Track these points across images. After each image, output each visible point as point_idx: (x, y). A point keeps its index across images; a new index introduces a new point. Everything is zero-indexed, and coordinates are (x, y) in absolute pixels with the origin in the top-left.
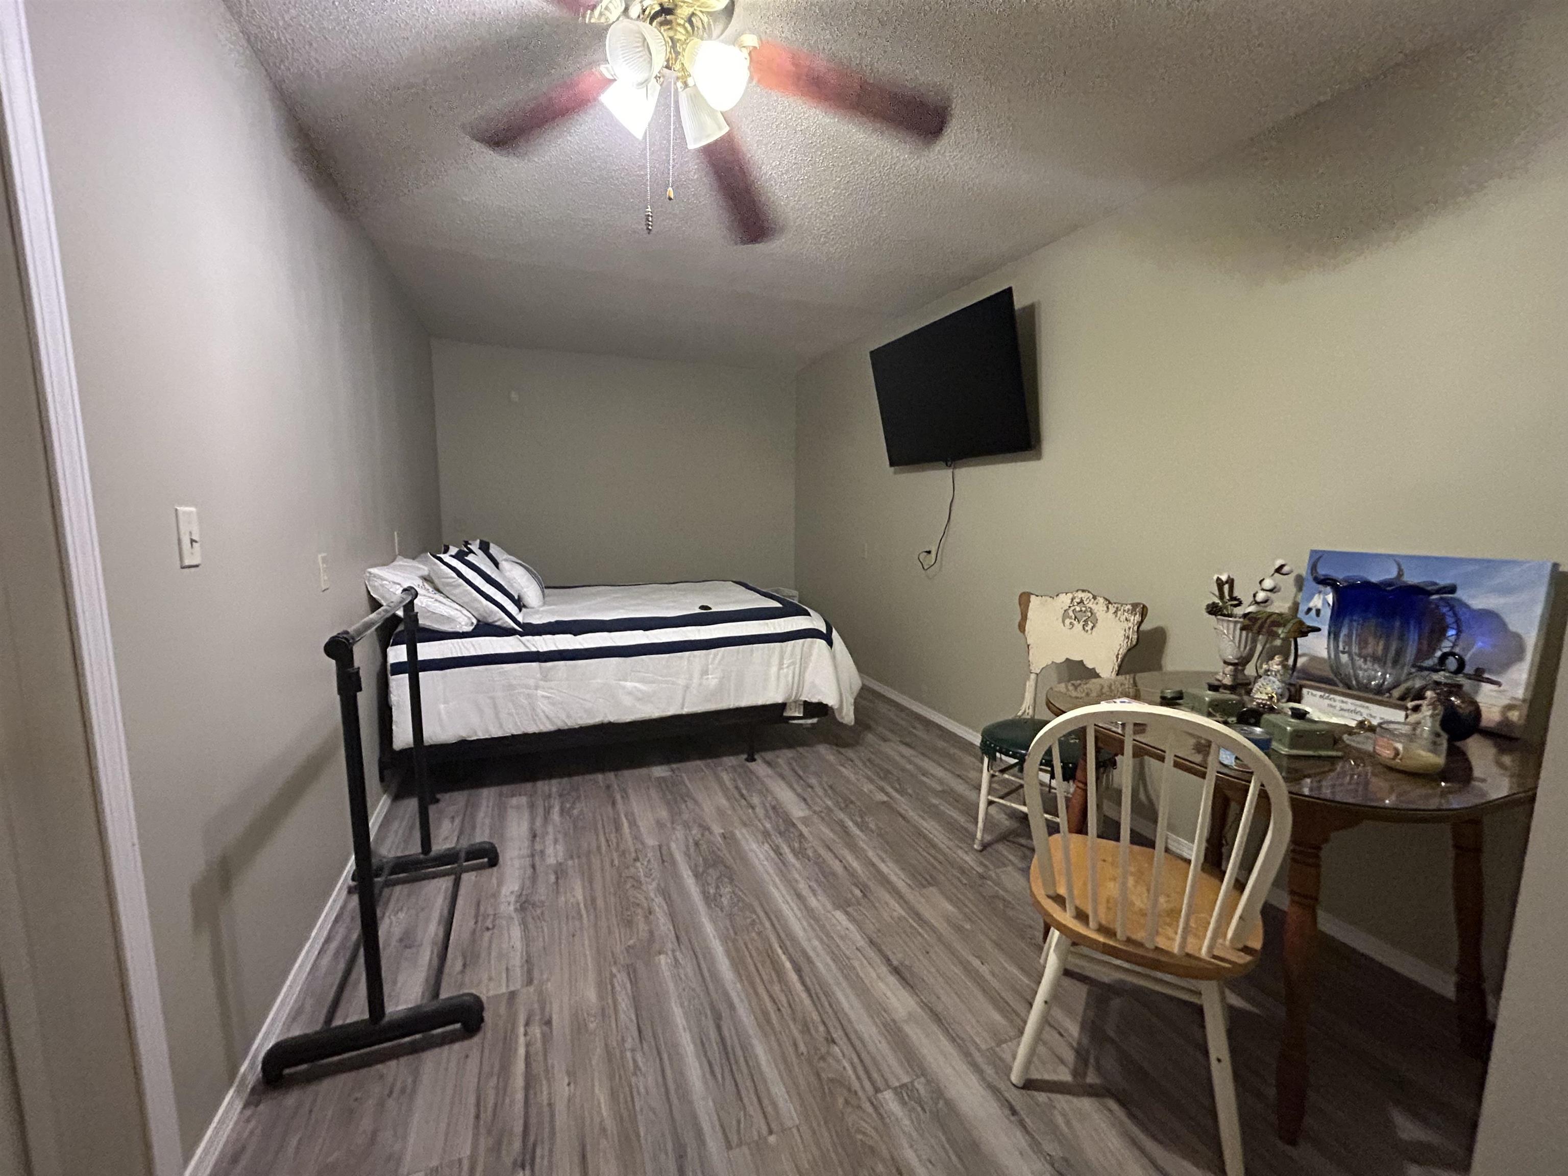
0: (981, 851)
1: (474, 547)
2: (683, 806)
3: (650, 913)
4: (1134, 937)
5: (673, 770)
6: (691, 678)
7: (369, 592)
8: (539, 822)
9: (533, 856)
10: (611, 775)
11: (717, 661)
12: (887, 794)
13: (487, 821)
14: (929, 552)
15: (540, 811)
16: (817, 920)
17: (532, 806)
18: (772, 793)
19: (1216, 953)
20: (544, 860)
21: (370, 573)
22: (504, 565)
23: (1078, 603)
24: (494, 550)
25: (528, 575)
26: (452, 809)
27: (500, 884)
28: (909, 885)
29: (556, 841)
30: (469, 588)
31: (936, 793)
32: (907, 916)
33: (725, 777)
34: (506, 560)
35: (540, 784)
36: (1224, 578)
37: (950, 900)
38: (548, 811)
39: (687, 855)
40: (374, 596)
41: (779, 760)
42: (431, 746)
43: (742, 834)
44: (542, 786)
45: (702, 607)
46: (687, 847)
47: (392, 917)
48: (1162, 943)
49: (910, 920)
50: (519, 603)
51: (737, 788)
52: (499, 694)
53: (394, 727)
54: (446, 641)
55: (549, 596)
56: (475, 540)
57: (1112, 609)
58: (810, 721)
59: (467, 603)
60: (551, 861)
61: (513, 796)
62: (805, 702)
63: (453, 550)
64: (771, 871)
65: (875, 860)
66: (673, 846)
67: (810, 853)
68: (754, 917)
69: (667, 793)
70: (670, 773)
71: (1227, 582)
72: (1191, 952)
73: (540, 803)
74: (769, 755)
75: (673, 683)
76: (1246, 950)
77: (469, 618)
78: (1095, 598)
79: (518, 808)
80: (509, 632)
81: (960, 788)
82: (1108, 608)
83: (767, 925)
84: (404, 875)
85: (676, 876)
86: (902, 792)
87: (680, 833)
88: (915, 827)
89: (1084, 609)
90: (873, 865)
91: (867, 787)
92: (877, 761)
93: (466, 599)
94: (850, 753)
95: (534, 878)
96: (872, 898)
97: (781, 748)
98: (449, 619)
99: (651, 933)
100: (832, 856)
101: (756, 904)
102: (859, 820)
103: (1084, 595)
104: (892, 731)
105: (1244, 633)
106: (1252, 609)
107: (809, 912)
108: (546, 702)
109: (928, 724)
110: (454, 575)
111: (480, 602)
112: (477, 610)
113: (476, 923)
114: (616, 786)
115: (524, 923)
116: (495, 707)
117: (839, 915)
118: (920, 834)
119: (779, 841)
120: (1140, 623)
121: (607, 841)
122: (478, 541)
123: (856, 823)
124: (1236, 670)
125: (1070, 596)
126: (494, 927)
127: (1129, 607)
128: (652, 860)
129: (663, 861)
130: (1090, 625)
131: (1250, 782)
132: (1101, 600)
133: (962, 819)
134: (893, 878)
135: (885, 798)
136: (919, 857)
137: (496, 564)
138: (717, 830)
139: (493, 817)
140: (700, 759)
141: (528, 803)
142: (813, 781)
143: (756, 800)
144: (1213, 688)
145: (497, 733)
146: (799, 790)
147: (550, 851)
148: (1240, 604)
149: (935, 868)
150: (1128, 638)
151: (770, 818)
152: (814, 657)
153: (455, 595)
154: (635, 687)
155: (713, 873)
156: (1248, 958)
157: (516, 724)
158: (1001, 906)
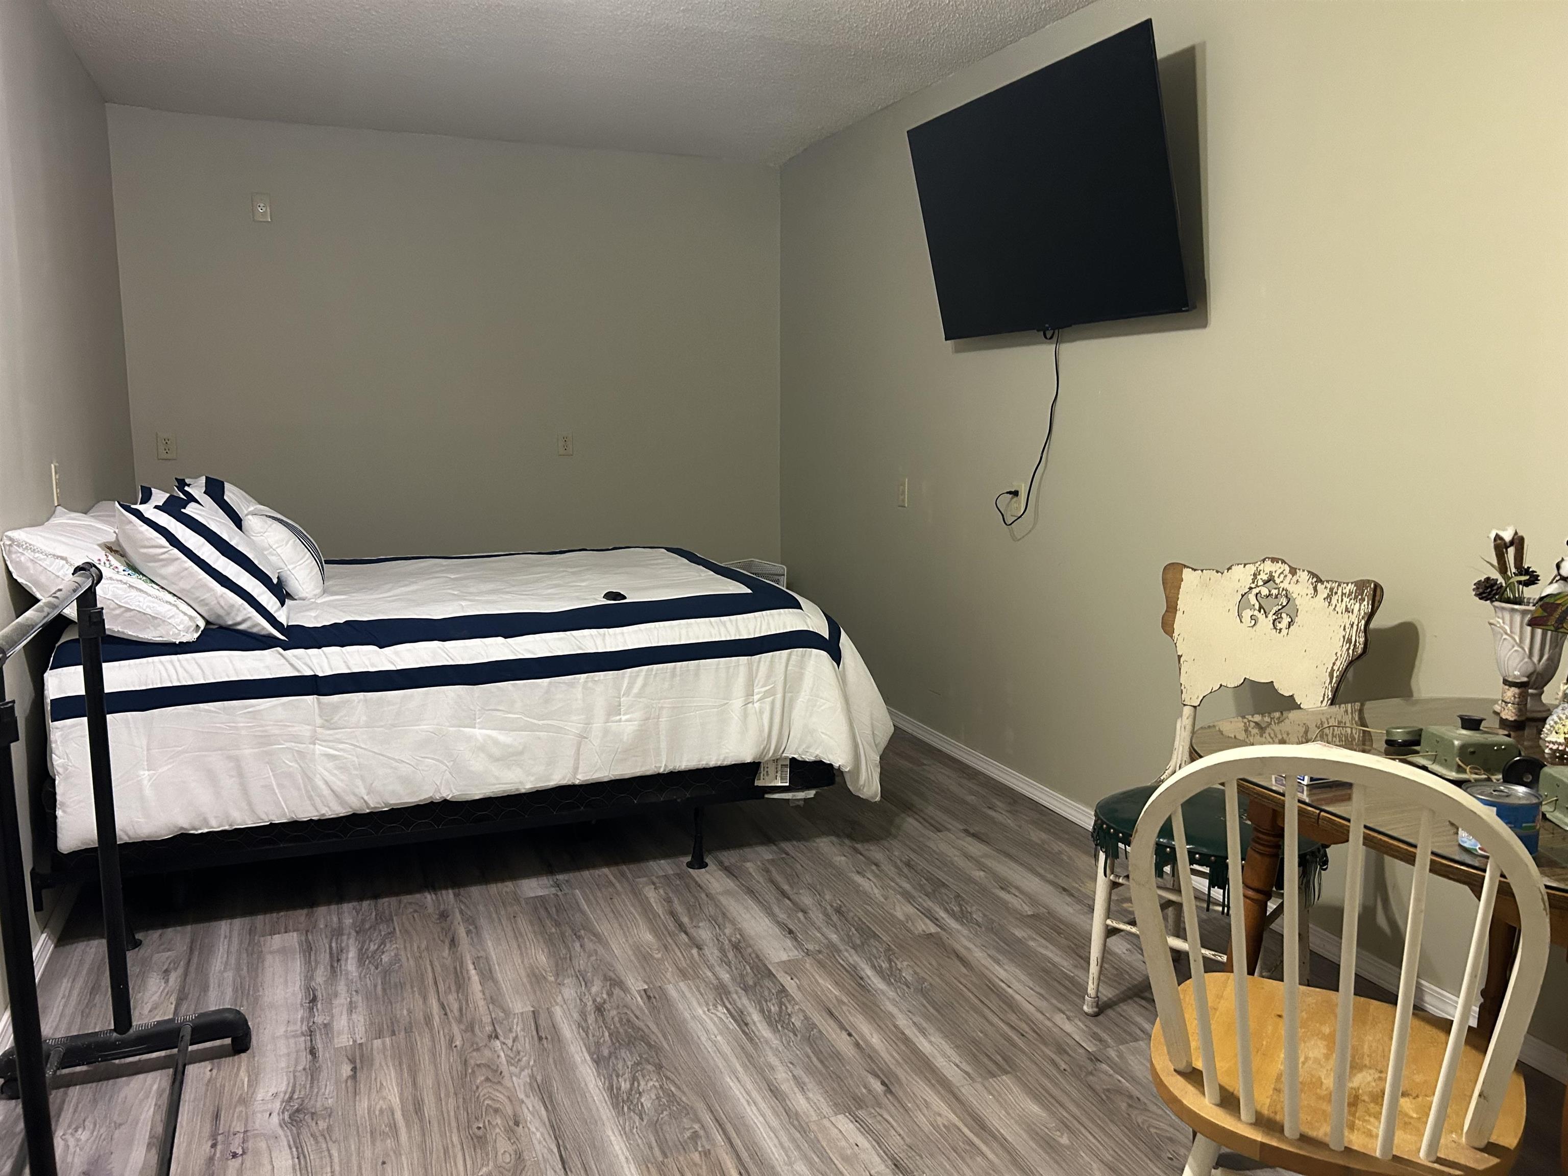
0: (1096, 1015)
1: (197, 489)
2: (577, 945)
3: (517, 1124)
4: (1313, 1134)
5: (558, 885)
6: (588, 723)
7: (9, 573)
8: (320, 976)
9: (311, 1033)
10: (449, 895)
11: (635, 690)
12: (935, 920)
13: (229, 975)
14: (1015, 493)
15: (324, 958)
16: (803, 1130)
17: (308, 949)
18: (733, 922)
19: (1441, 1155)
20: (331, 1040)
21: (10, 539)
22: (251, 522)
23: (1266, 582)
24: (232, 494)
25: (294, 539)
26: (162, 958)
27: (254, 1082)
28: (966, 1073)
29: (352, 1007)
30: (190, 564)
31: (1023, 919)
32: (960, 1125)
33: (651, 895)
34: (254, 514)
35: (322, 910)
36: (1507, 536)
37: (1035, 1097)
38: (336, 959)
39: (583, 1027)
40: (20, 580)
41: (748, 865)
42: (126, 845)
43: (679, 991)
44: (327, 916)
45: (609, 596)
46: (583, 1014)
47: (68, 1137)
48: (1356, 1141)
49: (966, 1130)
50: (280, 591)
51: (673, 914)
52: (247, 752)
53: (59, 813)
54: (150, 659)
55: (330, 578)
56: (197, 477)
57: (1323, 591)
58: (801, 795)
59: (183, 590)
60: (343, 1041)
61: (272, 933)
62: (793, 760)
63: (159, 497)
64: (727, 1049)
65: (911, 1032)
66: (558, 1011)
67: (797, 1021)
68: (697, 1127)
69: (548, 923)
70: (553, 890)
71: (1512, 543)
72: (1398, 1154)
73: (322, 943)
74: (730, 857)
75: (559, 730)
76: (1491, 1148)
77: (191, 618)
78: (1293, 571)
79: (283, 951)
80: (260, 642)
81: (1065, 908)
82: (1315, 589)
83: (719, 1138)
84: (84, 1068)
85: (564, 1064)
86: (962, 917)
87: (569, 991)
88: (982, 976)
89: (1274, 592)
90: (906, 1040)
91: (902, 910)
92: (922, 864)
93: (182, 584)
94: (875, 852)
95: (313, 1072)
96: (901, 1094)
97: (749, 845)
98: (153, 620)
99: (519, 1156)
100: (835, 1027)
101: (700, 1106)
102: (885, 965)
103: (1277, 568)
104: (947, 811)
105: (1539, 632)
106: (1553, 589)
107: (792, 1117)
108: (330, 765)
109: (1015, 800)
110: (163, 541)
111: (210, 590)
112: (203, 602)
113: (214, 1146)
114: (458, 915)
115: (298, 1147)
116: (241, 775)
117: (844, 1123)
118: (992, 989)
119: (745, 1002)
120: (1370, 616)
121: (443, 1006)
122: (203, 480)
123: (880, 972)
124: (1523, 697)
125: (1251, 569)
126: (244, 1153)
127: (1351, 587)
128: (521, 1039)
129: (540, 1038)
130: (1286, 620)
131: (1485, 871)
132: (1303, 576)
133: (1065, 964)
134: (940, 1062)
135: (933, 929)
136: (988, 1027)
137: (237, 521)
138: (635, 984)
139: (238, 968)
140: (608, 864)
141: (300, 944)
142: (807, 900)
143: (705, 933)
144: (1472, 724)
145: (243, 819)
146: (782, 916)
147: (341, 1023)
148: (1533, 579)
149: (1014, 1045)
150: (1349, 641)
151: (729, 964)
152: (808, 681)
153: (164, 578)
154: (489, 736)
155: (628, 1058)
156: (1494, 1161)
157: (277, 803)
158: (1124, 1106)
